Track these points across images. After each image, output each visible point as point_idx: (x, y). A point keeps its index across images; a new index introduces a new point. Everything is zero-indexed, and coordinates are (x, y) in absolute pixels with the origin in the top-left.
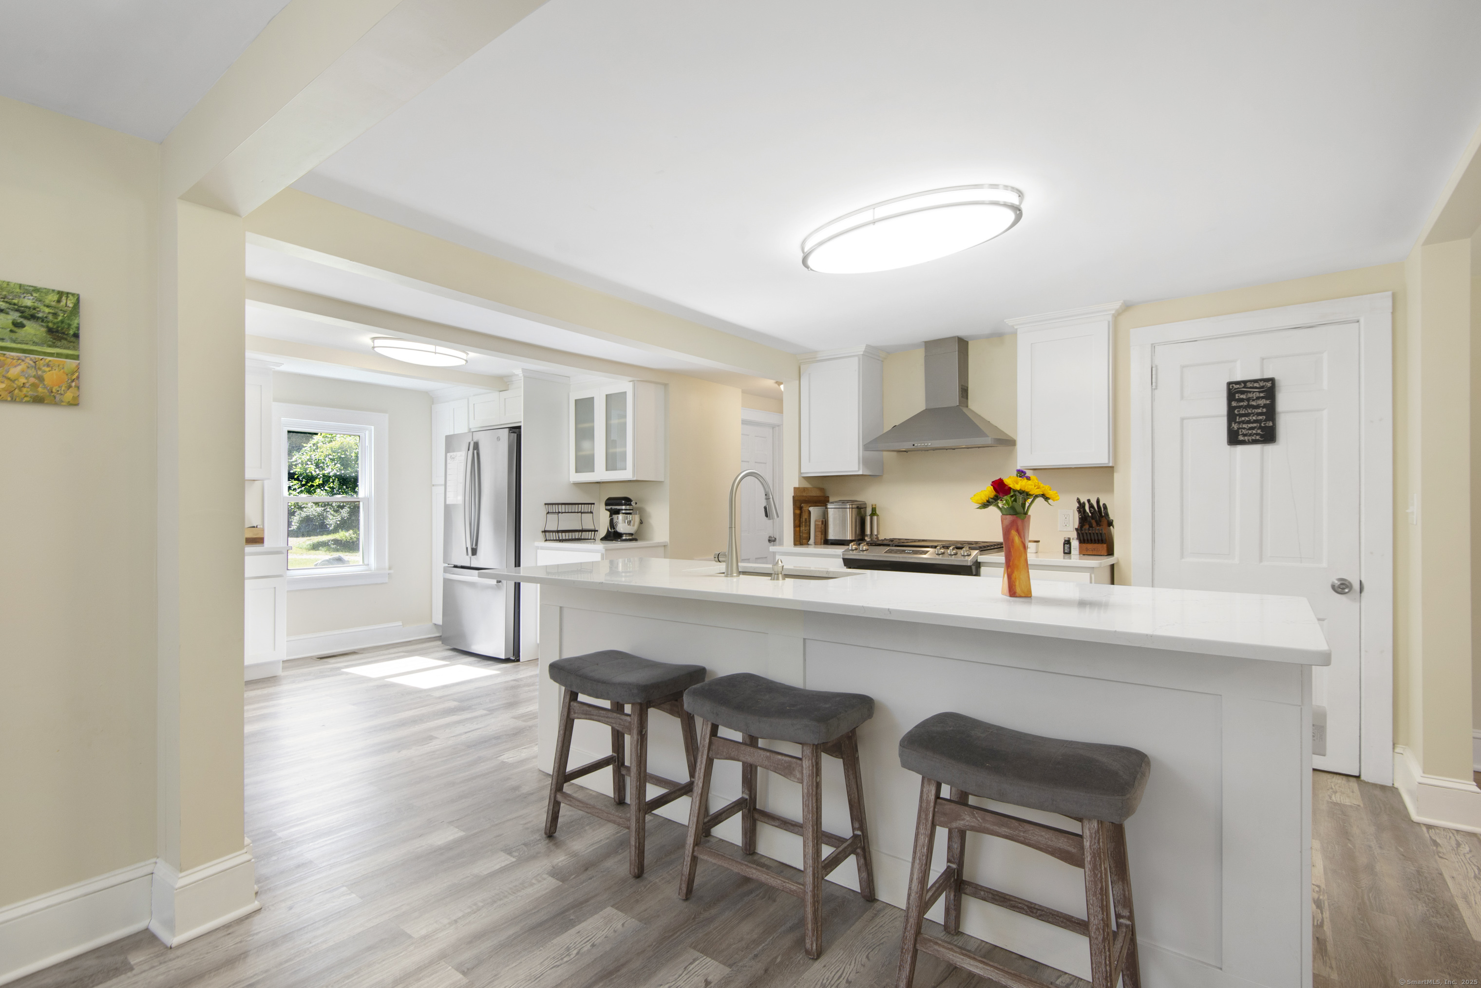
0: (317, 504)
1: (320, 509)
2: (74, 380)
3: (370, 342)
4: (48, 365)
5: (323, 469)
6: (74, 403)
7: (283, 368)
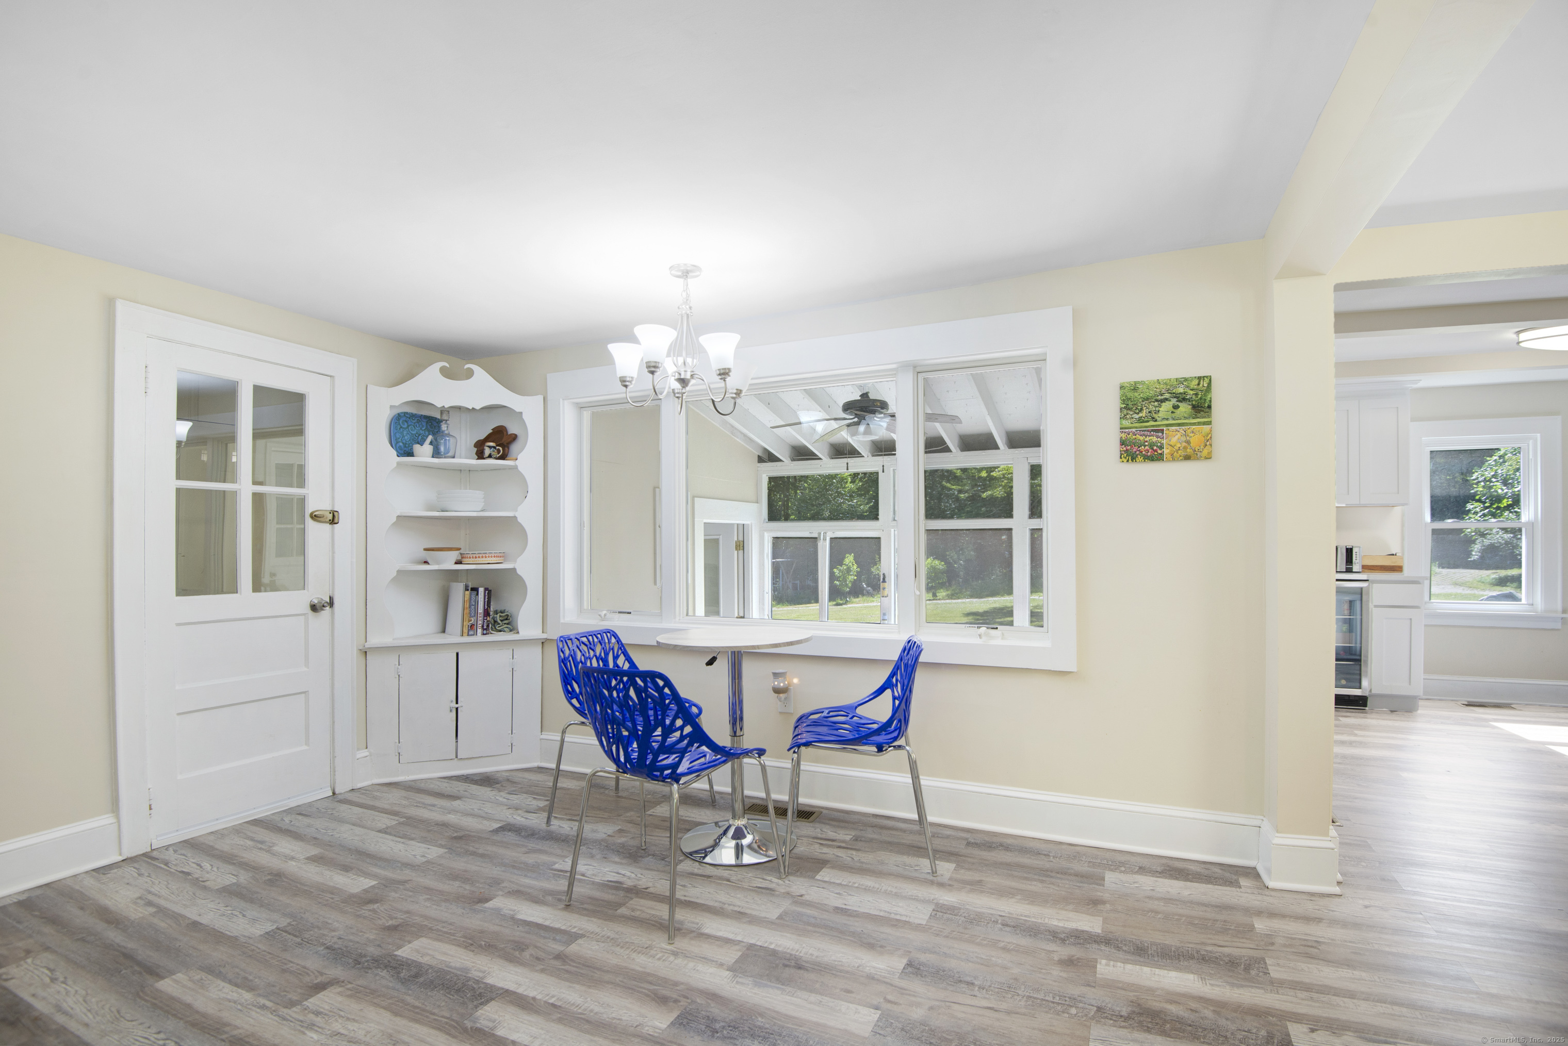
0: (1505, 530)
1: (1507, 536)
2: (1208, 441)
3: (1514, 336)
4: (1193, 432)
5: (1513, 487)
6: (1208, 458)
7: (1421, 384)
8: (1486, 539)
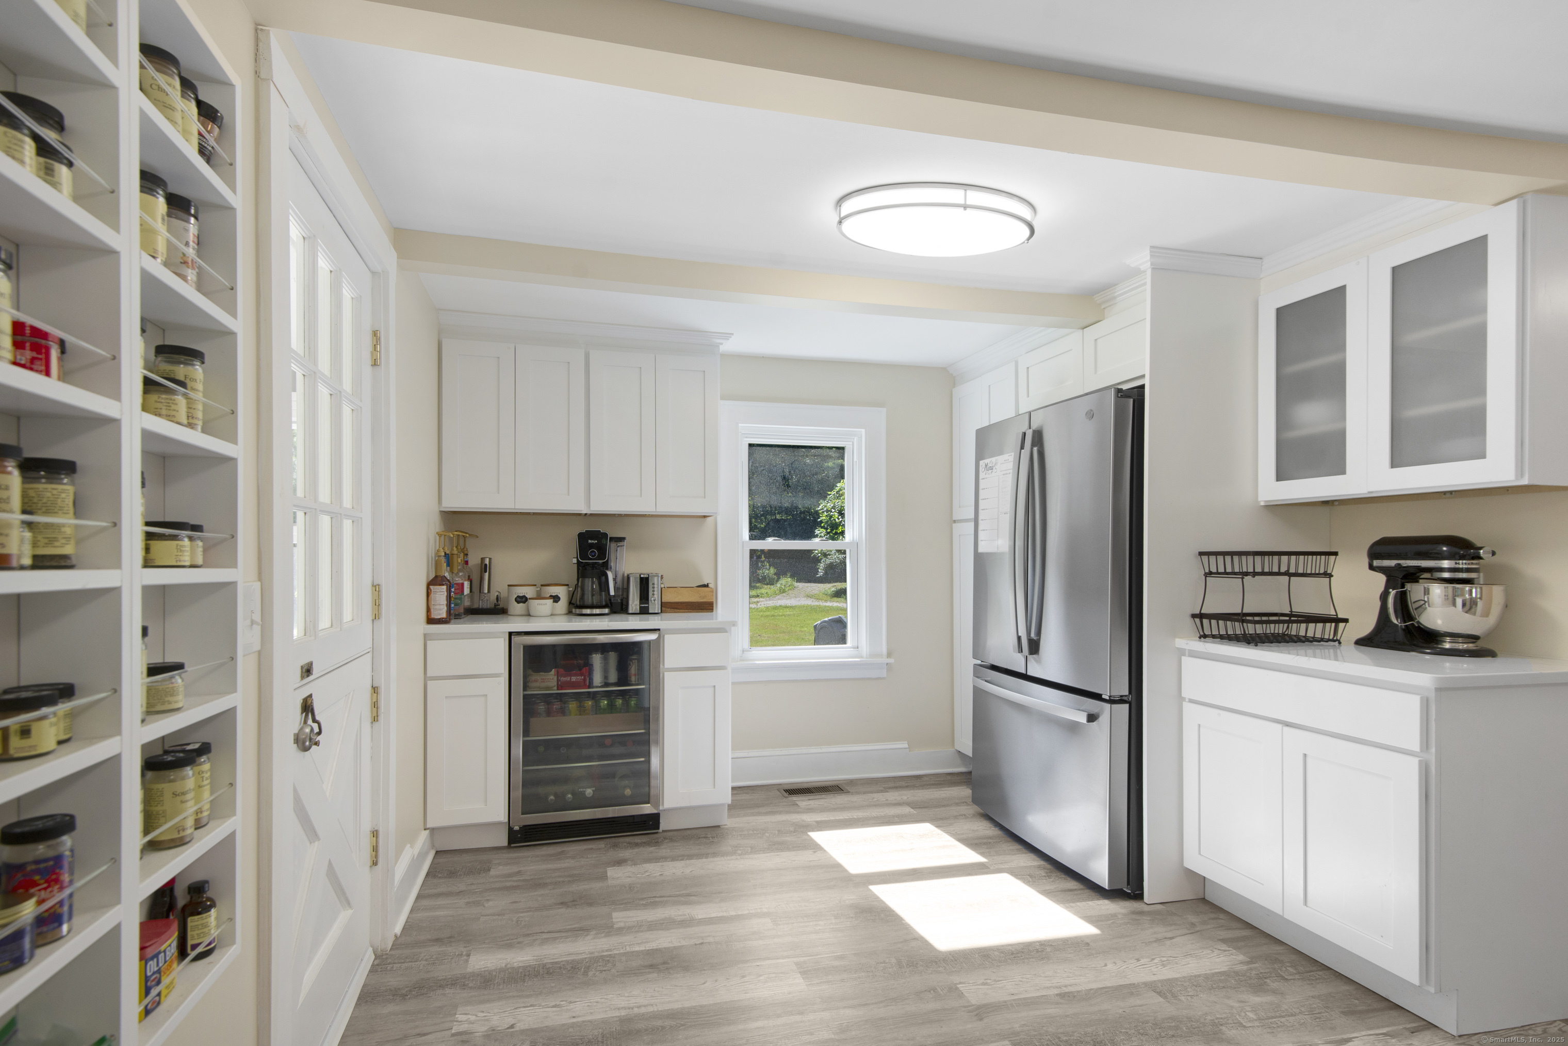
8: (828, 558)
